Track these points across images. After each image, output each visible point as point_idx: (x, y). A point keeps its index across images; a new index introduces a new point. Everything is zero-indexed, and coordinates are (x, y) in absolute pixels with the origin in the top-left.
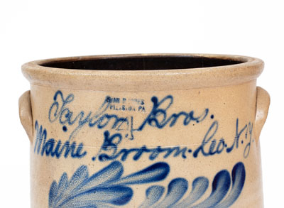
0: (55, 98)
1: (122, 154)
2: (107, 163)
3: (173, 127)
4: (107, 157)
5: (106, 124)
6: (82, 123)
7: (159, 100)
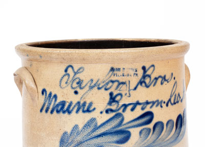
0: (66, 71)
1: (123, 108)
2: (112, 115)
3: (155, 86)
4: (112, 111)
5: (111, 87)
6: (91, 88)
7: (147, 68)
